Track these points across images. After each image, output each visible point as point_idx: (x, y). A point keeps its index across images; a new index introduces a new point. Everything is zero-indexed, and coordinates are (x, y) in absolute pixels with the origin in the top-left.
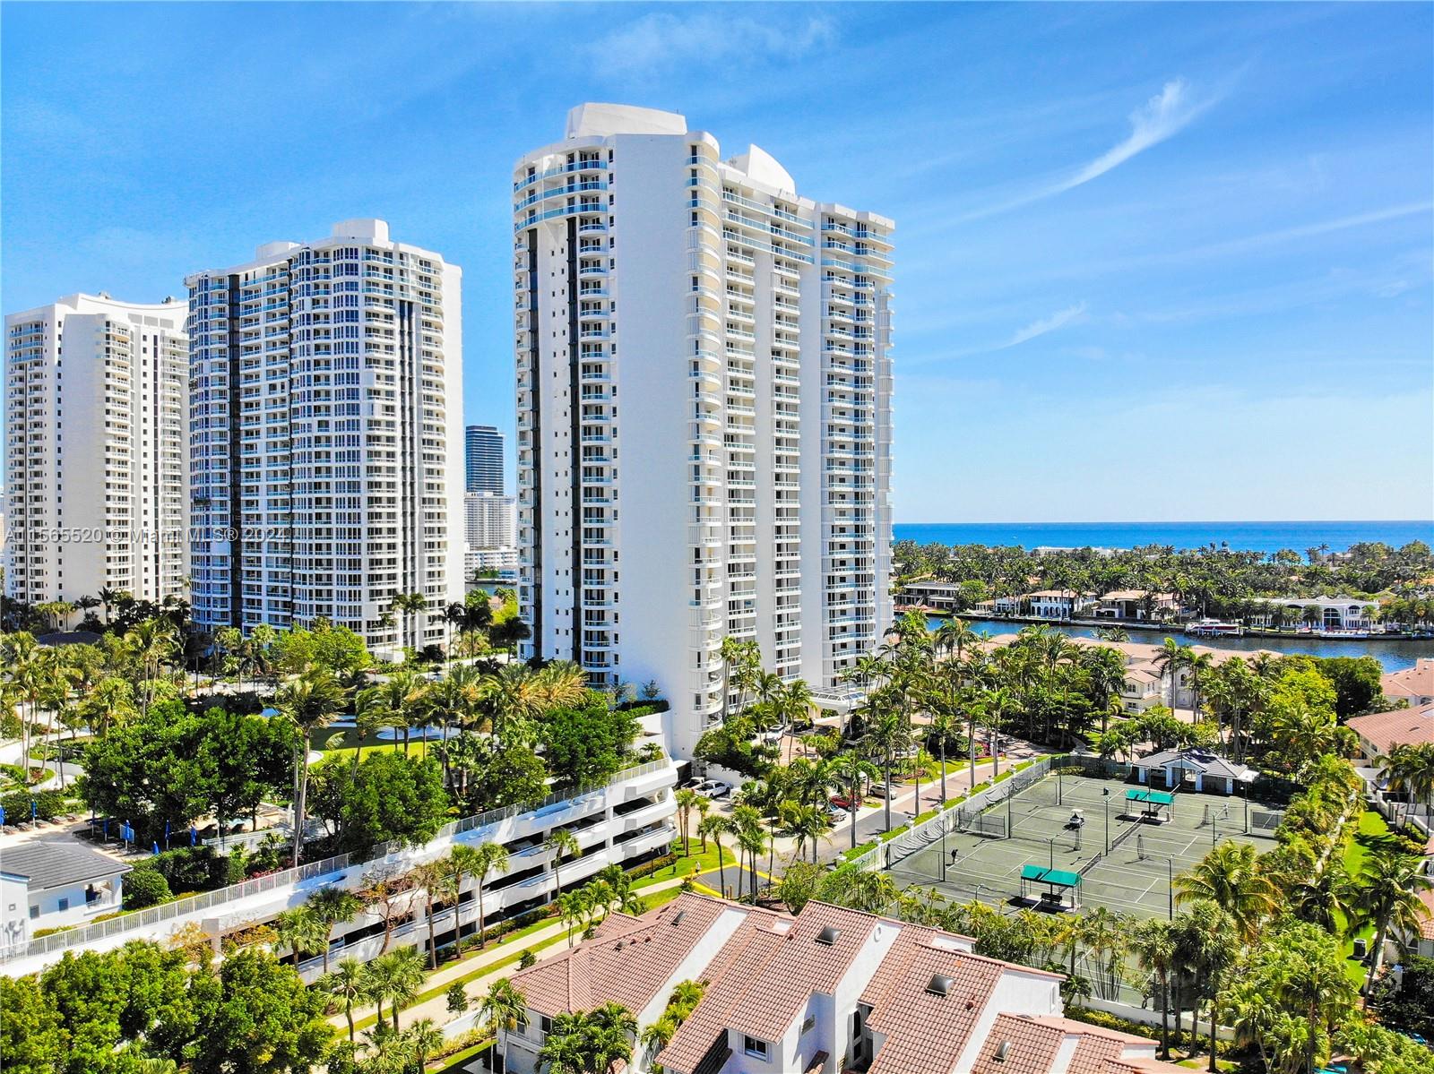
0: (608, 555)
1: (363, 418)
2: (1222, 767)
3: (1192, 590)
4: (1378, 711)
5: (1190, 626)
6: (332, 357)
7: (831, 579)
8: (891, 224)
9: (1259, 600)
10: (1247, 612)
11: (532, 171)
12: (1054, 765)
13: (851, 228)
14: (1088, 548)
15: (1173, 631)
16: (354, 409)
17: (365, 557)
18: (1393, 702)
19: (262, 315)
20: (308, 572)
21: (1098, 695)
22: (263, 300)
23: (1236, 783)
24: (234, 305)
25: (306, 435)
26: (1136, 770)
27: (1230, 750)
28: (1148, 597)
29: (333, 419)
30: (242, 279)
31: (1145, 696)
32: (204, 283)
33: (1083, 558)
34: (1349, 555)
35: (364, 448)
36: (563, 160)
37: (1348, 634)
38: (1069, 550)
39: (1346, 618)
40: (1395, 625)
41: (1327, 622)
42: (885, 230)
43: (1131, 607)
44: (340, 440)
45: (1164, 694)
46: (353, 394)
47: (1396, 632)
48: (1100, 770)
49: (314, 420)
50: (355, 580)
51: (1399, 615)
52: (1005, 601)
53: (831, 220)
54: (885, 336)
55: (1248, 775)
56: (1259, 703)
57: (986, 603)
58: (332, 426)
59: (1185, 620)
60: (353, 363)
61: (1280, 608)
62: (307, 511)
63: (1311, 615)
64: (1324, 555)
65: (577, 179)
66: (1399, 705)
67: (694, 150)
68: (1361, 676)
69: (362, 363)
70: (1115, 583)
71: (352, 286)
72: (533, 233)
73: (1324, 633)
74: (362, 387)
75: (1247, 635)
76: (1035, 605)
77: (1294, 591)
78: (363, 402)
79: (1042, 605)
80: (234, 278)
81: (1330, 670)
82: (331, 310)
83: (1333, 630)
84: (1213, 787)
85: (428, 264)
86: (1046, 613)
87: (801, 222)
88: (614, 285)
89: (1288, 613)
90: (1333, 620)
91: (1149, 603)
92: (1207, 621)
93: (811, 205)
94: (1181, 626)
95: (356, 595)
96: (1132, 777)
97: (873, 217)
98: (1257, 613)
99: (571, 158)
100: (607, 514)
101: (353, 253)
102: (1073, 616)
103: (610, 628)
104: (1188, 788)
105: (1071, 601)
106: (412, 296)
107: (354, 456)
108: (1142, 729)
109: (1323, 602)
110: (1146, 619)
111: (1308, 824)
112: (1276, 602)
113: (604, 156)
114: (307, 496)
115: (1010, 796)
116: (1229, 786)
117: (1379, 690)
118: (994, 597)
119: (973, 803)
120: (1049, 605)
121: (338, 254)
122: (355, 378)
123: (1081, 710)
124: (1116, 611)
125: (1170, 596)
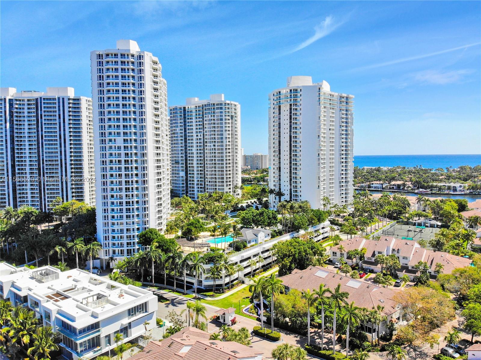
0: (298, 178)
1: (224, 144)
2: (434, 222)
3: (416, 182)
4: (467, 211)
5: (416, 191)
6: (216, 129)
7: (340, 182)
8: (353, 96)
9: (435, 184)
10: (432, 187)
11: (280, 92)
12: (397, 222)
13: (345, 99)
14: (380, 167)
15: (411, 192)
16: (222, 142)
17: (225, 177)
18: (470, 209)
19: (194, 118)
20: (211, 180)
21: (405, 208)
22: (194, 114)
23: (437, 225)
24: (185, 114)
25: (210, 148)
26: (415, 223)
27: (435, 219)
28: (404, 184)
29: (216, 144)
30: (187, 108)
31: (412, 208)
32: (175, 109)
33: (378, 170)
34: (459, 169)
35: (224, 151)
36: (289, 91)
37: (459, 193)
38: (374, 168)
39: (458, 189)
40: (472, 191)
41: (453, 190)
42: (352, 98)
43: (399, 186)
44: (218, 149)
45: (416, 208)
46: (222, 138)
47: (472, 193)
48: (407, 223)
49: (212, 144)
50: (223, 182)
51: (473, 188)
52: (363, 184)
53: (341, 97)
54: (352, 123)
55: (439, 224)
56: (442, 209)
57: (357, 185)
58: (216, 146)
59: (415, 189)
60: (222, 131)
61: (441, 186)
62: (210, 166)
63: (449, 188)
64: (451, 170)
65: (292, 95)
66: (472, 209)
67: (319, 88)
68: (463, 203)
69: (224, 131)
70: (393, 179)
71: (221, 112)
72: (280, 107)
73: (452, 193)
74: (224, 137)
75: (432, 194)
76: (372, 185)
77: (444, 181)
78: (224, 140)
79: (374, 185)
80: (184, 108)
81: (456, 202)
82: (216, 118)
83: (455, 192)
84: (432, 226)
85: (235, 105)
86: (375, 188)
87: (335, 98)
88: (300, 119)
89: (442, 187)
90: (455, 189)
91: (404, 185)
92: (421, 190)
93: (337, 94)
94: (413, 191)
95: (223, 186)
96: (414, 224)
97: (350, 96)
98: (434, 188)
99: (291, 91)
100: (298, 169)
101: (221, 104)
102: (383, 188)
103: (299, 194)
104: (427, 227)
105: (382, 184)
106: (233, 114)
107: (222, 153)
108: (416, 214)
109: (452, 185)
110: (403, 189)
111: (454, 229)
112: (440, 184)
113: (299, 90)
114: (210, 162)
115: (391, 227)
116: (436, 226)
117: (467, 206)
118: (359, 183)
119: (385, 228)
120: (376, 185)
121: (217, 104)
122: (222, 135)
123: (401, 211)
124: (395, 187)
125: (410, 183)
